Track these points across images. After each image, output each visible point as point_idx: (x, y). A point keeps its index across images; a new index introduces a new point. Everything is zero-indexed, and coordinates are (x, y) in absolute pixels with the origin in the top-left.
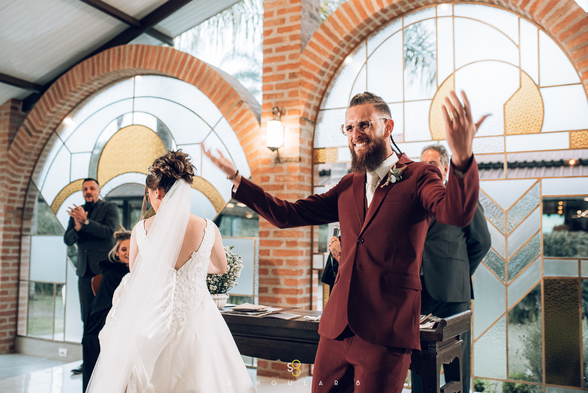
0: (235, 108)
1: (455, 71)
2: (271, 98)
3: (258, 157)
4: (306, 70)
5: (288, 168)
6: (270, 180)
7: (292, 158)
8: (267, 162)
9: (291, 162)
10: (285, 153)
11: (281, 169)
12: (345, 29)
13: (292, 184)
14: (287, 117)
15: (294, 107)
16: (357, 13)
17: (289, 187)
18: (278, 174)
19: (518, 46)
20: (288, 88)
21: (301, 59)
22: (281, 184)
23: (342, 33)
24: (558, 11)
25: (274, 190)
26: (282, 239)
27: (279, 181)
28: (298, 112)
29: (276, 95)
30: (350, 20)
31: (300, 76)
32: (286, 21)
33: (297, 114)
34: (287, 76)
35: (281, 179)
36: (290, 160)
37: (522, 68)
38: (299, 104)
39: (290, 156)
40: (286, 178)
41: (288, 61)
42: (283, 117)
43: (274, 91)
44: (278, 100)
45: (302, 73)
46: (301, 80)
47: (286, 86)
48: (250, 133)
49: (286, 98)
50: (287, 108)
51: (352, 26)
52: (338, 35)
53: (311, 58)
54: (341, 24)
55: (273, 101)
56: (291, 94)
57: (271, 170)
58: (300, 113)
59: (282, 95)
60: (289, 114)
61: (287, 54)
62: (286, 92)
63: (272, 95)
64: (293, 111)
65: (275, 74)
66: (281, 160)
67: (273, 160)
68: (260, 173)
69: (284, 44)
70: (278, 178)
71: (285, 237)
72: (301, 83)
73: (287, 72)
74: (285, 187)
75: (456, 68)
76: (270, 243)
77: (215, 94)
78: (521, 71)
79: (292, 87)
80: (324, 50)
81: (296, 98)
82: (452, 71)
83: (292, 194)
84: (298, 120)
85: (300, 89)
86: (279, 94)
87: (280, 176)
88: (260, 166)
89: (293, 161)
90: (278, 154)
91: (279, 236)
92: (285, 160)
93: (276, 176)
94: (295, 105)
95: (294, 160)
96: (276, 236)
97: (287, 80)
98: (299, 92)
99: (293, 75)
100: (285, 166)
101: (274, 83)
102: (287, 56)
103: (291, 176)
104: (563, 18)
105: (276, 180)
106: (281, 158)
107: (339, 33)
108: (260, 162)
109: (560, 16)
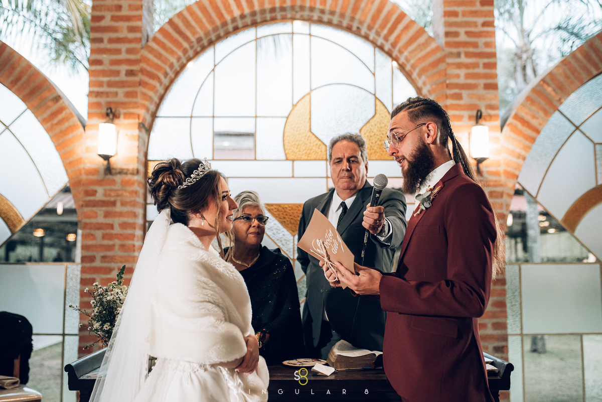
0: (50, 103)
1: (311, 90)
2: (101, 97)
3: (81, 166)
4: (148, 68)
5: (122, 181)
6: (98, 195)
7: (128, 170)
8: (95, 172)
9: (126, 173)
10: (118, 162)
11: (113, 182)
12: (198, 30)
13: (128, 200)
14: (122, 121)
15: (132, 110)
16: (213, 15)
17: (124, 204)
18: (108, 187)
19: (374, 74)
20: (123, 87)
21: (142, 56)
22: (112, 199)
23: (194, 33)
24: (419, 46)
25: (102, 206)
26: (112, 265)
27: (109, 195)
28: (137, 116)
29: (107, 94)
30: (204, 20)
31: (140, 74)
32: (123, 9)
33: (135, 118)
34: (123, 73)
35: (113, 194)
36: (125, 171)
37: (377, 96)
38: (138, 107)
39: (124, 167)
40: (120, 193)
41: (124, 56)
42: (116, 121)
43: (105, 89)
44: (109, 99)
45: (142, 71)
46: (141, 80)
47: (122, 84)
48: (70, 136)
49: (121, 98)
50: (122, 111)
51: (206, 27)
52: (189, 34)
53: (155, 56)
54: (193, 23)
55: (103, 100)
56: (128, 95)
57: (100, 183)
58: (139, 118)
59: (116, 94)
60: (125, 118)
61: (123, 47)
62: (121, 91)
63: (102, 93)
64: (128, 115)
65: (106, 69)
66: (113, 171)
67: (102, 171)
68: (83, 185)
69: (120, 35)
70: (108, 192)
71: (117, 263)
72: (141, 83)
73: (123, 68)
74: (118, 204)
75: (313, 88)
76: (96, 270)
77: (19, 84)
78: (376, 98)
79: (129, 86)
80: (171, 49)
81: (134, 100)
82: (308, 90)
83: (128, 212)
84: (137, 126)
85: (140, 89)
86: (111, 93)
87: (111, 190)
88: (84, 177)
89: (129, 172)
90: (109, 163)
91: (109, 262)
92: (118, 171)
93: (105, 190)
94: (133, 108)
95: (131, 172)
96: (105, 262)
97: (123, 77)
98: (139, 94)
99: (130, 73)
100: (118, 178)
101: (105, 79)
102: (124, 50)
103: (126, 191)
104: (424, 53)
105: (105, 195)
106: (113, 169)
107: (191, 32)
108: (83, 172)
109: (421, 50)
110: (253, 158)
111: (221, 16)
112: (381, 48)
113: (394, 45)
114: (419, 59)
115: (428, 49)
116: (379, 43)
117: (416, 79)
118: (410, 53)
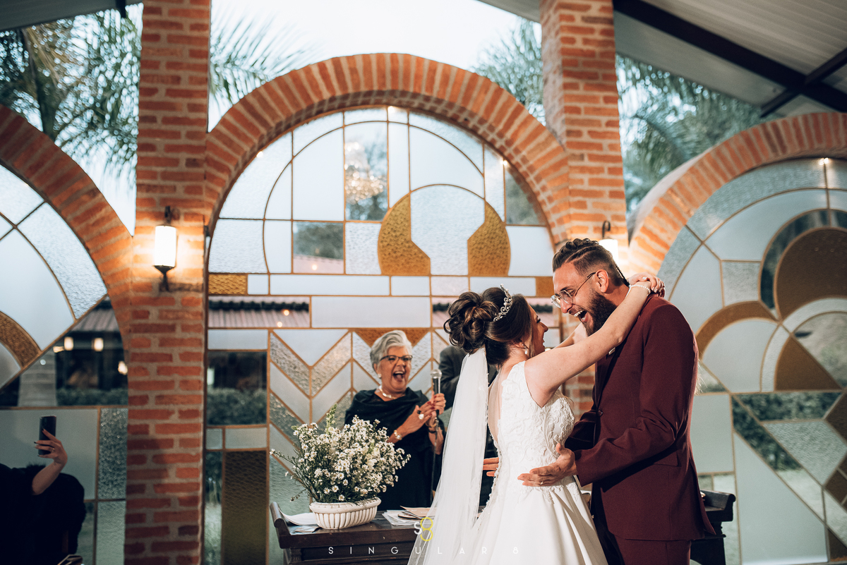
0: (85, 198)
1: (411, 192)
2: (154, 192)
3: (128, 280)
4: (216, 158)
5: (183, 300)
6: (150, 317)
7: (191, 285)
8: (147, 287)
9: (188, 290)
10: (177, 275)
11: (172, 301)
12: (279, 113)
13: (191, 323)
14: (183, 223)
15: (195, 210)
16: (297, 95)
17: (186, 328)
18: (164, 307)
19: (483, 175)
20: (183, 180)
21: (207, 141)
22: (171, 323)
23: (274, 116)
24: (539, 145)
25: (157, 331)
26: (171, 407)
27: (166, 318)
28: (201, 218)
29: (162, 188)
30: (286, 102)
31: (205, 165)
32: (182, 82)
33: (199, 220)
34: (183, 163)
35: (171, 316)
36: (187, 287)
37: (487, 200)
38: (202, 206)
39: (187, 282)
40: (180, 314)
41: (183, 141)
42: (175, 223)
43: (159, 182)
44: (165, 195)
45: (208, 161)
46: (206, 172)
47: (181, 177)
48: (113, 240)
49: (180, 193)
50: (183, 211)
51: (289, 111)
52: (267, 118)
53: (225, 143)
54: (273, 104)
55: (156, 196)
56: (189, 190)
57: (153, 301)
58: (204, 221)
59: (174, 189)
60: (186, 219)
61: (183, 129)
62: (180, 186)
63: (155, 186)
64: (191, 216)
65: (160, 156)
66: (171, 287)
67: (156, 288)
68: (131, 304)
69: (179, 115)
70: (165, 313)
71: (177, 404)
72: (206, 176)
73: (183, 156)
74: (178, 329)
75: (413, 189)
76: (149, 414)
77: (41, 170)
78: (486, 203)
79: (191, 180)
80: (244, 134)
81: (197, 197)
82: (407, 192)
83: (191, 339)
84: (202, 230)
85: (204, 184)
86: (167, 187)
87: (168, 311)
88: (132, 294)
89: (192, 289)
90: (165, 277)
91: (166, 403)
92: (178, 286)
93: (161, 311)
94: (196, 207)
95: (195, 287)
96: (161, 403)
97: (182, 167)
98: (204, 190)
99: (192, 163)
100: (178, 296)
101: (159, 169)
102: (183, 133)
103: (188, 312)
104: (544, 153)
105: (161, 317)
106: (172, 284)
107: (270, 116)
108: (130, 287)
109: (541, 150)
110: (342, 272)
111: (307, 97)
112: (491, 145)
113: (509, 143)
114: (539, 160)
115: (549, 149)
116: (489, 139)
117: (532, 182)
118: (529, 153)
